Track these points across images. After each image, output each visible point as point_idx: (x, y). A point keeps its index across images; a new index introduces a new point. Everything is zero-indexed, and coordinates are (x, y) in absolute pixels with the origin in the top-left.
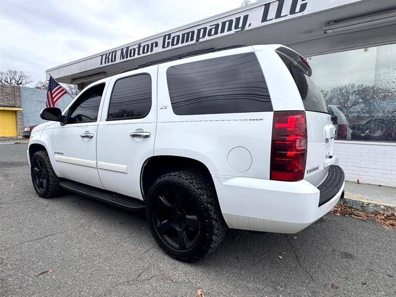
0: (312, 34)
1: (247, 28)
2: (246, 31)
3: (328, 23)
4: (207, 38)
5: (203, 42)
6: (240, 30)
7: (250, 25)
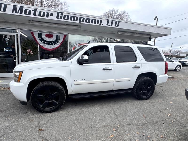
0: (112, 32)
1: (101, 25)
2: (101, 26)
3: (119, 31)
4: (84, 23)
5: (82, 24)
6: (99, 25)
7: (103, 24)
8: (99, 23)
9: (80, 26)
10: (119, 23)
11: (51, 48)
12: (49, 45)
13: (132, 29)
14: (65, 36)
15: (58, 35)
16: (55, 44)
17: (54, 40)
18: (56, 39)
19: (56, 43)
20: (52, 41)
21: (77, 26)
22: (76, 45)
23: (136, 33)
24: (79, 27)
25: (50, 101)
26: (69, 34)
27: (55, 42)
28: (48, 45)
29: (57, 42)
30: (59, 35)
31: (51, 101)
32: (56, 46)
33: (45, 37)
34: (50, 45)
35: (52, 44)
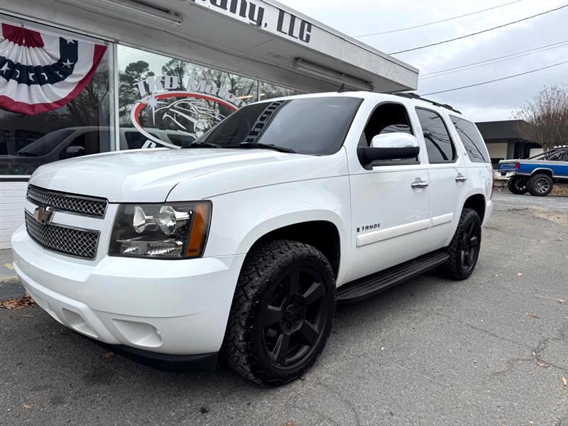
0: (274, 59)
1: (263, 27)
2: (261, 31)
4: (208, 4)
6: (255, 23)
7: (266, 25)
8: (256, 18)
9: (176, 14)
10: (309, 30)
11: (36, 101)
12: (24, 86)
13: (342, 59)
14: (100, 52)
15: (66, 41)
16: (54, 80)
17: (49, 61)
18: (58, 56)
19: (63, 79)
20: (38, 63)
21: (167, 11)
22: (150, 96)
23: (341, 73)
24: (175, 18)
25: (295, 327)
26: (117, 42)
27: (55, 73)
28: (20, 81)
29: (68, 72)
30: (69, 39)
31: (298, 328)
32: (60, 91)
33: (3, 38)
34: (29, 83)
35: (41, 81)
